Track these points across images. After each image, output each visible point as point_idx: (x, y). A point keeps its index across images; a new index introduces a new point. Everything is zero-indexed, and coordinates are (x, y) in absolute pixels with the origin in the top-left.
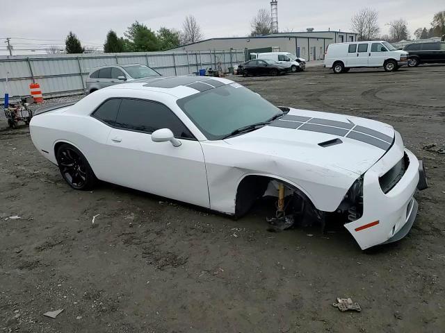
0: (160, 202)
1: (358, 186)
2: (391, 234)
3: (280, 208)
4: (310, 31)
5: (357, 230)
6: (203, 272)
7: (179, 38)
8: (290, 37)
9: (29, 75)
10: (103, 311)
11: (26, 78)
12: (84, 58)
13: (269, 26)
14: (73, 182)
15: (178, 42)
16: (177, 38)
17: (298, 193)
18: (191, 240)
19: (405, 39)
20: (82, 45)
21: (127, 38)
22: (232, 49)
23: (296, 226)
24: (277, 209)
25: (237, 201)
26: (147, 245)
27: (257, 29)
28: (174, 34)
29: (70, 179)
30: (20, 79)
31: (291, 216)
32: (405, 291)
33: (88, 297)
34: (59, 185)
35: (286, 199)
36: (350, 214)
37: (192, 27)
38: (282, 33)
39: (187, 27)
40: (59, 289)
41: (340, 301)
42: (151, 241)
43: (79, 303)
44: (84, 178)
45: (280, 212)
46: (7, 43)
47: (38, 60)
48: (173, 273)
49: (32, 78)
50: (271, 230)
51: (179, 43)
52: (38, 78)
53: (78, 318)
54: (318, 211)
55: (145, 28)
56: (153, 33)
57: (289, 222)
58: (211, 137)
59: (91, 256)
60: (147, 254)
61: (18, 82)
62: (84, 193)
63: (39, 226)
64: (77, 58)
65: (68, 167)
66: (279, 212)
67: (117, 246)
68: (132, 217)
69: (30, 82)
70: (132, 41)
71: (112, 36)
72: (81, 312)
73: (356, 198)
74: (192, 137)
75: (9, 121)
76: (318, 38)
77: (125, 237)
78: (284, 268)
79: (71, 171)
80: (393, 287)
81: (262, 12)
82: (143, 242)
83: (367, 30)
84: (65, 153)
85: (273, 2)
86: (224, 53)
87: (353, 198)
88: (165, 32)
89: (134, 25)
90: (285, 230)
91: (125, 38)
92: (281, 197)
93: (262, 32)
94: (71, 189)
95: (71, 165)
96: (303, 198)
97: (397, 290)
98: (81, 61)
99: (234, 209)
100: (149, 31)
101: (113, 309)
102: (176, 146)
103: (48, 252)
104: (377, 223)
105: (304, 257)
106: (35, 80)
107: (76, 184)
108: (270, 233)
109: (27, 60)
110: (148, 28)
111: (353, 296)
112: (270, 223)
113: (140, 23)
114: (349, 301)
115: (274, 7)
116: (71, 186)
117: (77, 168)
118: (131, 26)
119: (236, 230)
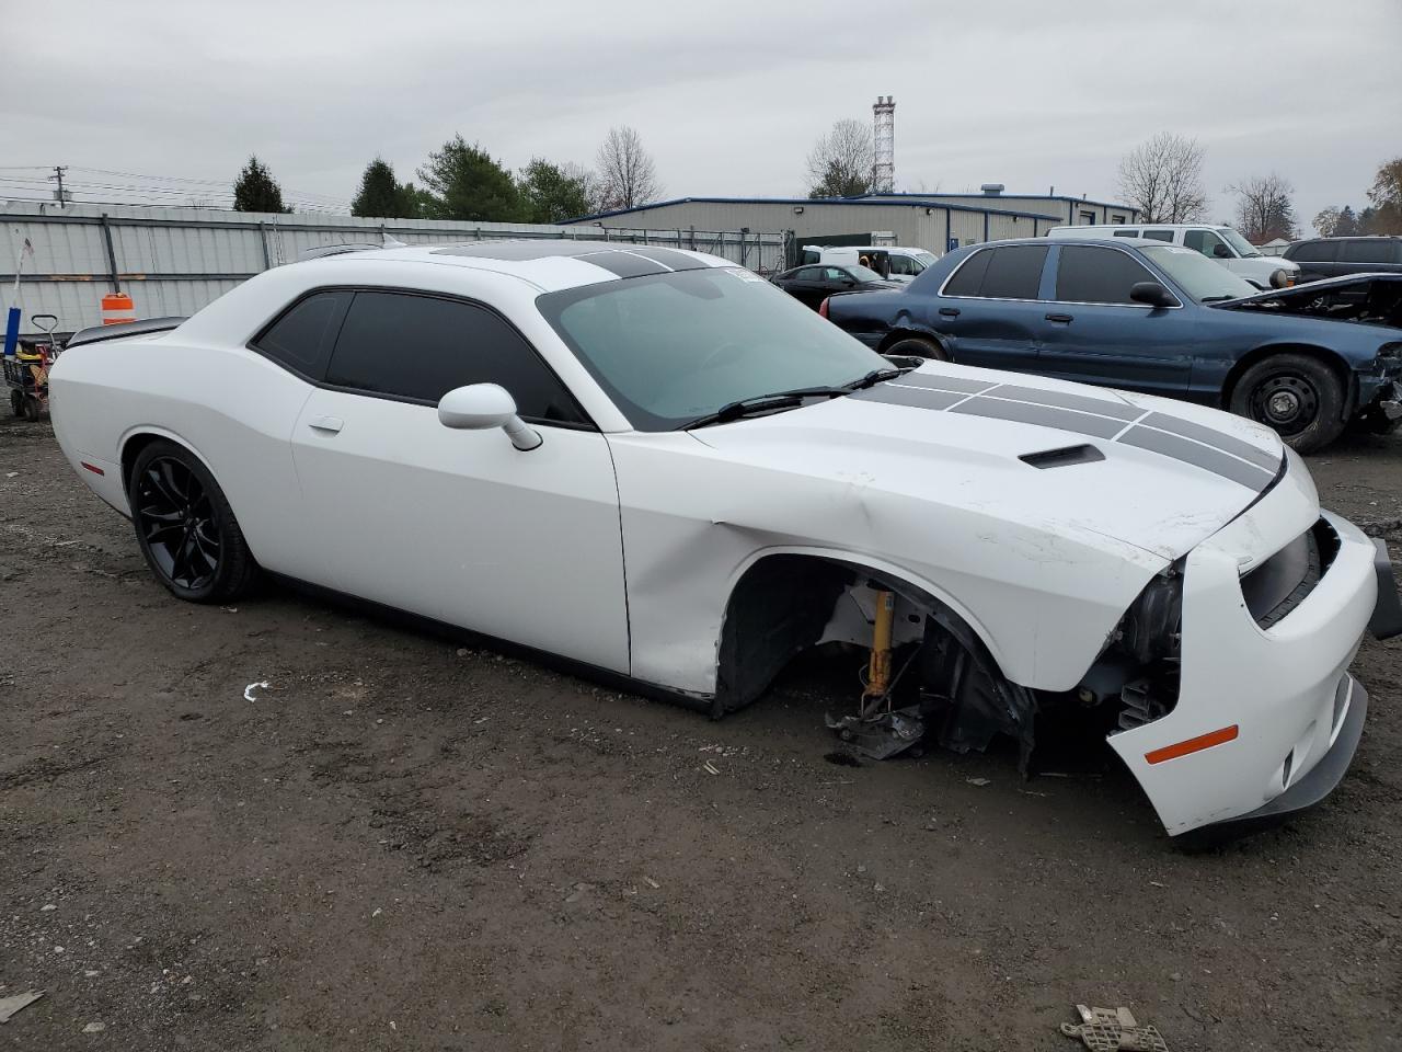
0: (461, 652)
1: (1160, 599)
2: (1277, 783)
3: (877, 681)
4: (992, 193)
5: (1154, 758)
6: (581, 887)
7: (587, 197)
8: (928, 207)
9: (103, 270)
10: (188, 1008)
11: (95, 279)
12: (282, 228)
13: (864, 175)
14: (176, 574)
15: (583, 206)
16: (581, 192)
17: (944, 622)
18: (551, 777)
19: (1286, 237)
20: (286, 201)
21: (426, 187)
22: (745, 231)
23: (929, 747)
24: (863, 689)
25: (723, 653)
26: (395, 786)
27: (830, 180)
28: (572, 183)
29: (167, 562)
30: (74, 279)
31: (914, 711)
32: (1335, 993)
33: (143, 956)
34: (134, 584)
35: (898, 654)
36: (1127, 707)
37: (628, 165)
38: (904, 195)
39: (613, 163)
40: (47, 922)
41: (1087, 1015)
42: (408, 774)
43: (104, 974)
44: (212, 562)
45: (878, 698)
46: (56, 180)
47: (135, 224)
48: (472, 885)
49: (112, 279)
50: (838, 759)
51: (584, 210)
52: (131, 278)
53: (90, 1028)
54: (1011, 687)
55: (484, 160)
56: (506, 176)
57: (904, 730)
58: (644, 421)
59: (189, 813)
60: (389, 813)
61: (67, 288)
62: (207, 612)
63: (28, 705)
64: (259, 227)
65: (163, 523)
66: (869, 698)
67: (288, 785)
68: (355, 693)
69: (104, 290)
70: (442, 197)
71: (379, 177)
72: (104, 1008)
73: (1153, 644)
74: (582, 421)
75: (16, 396)
76: (1015, 216)
77: (324, 758)
78: (879, 888)
79: (173, 538)
80: (1288, 977)
81: (847, 130)
82: (383, 775)
83: (1168, 202)
84: (155, 475)
85: (880, 105)
86: (721, 242)
87: (1143, 642)
88: (545, 176)
89: (448, 149)
90: (889, 758)
91: (419, 186)
92: (880, 643)
93: (843, 189)
94: (166, 596)
95: (175, 516)
96: (961, 638)
97: (1302, 988)
98: (272, 237)
99: (713, 678)
100: (495, 168)
101: (229, 1002)
102: (522, 447)
103: (39, 791)
104: (1231, 733)
105: (956, 853)
106: (123, 286)
107: (185, 583)
108: (835, 767)
109: (103, 222)
110: (494, 160)
111: (1139, 1002)
112: (837, 732)
113: (470, 144)
114: (1124, 1016)
115: (884, 118)
116: (169, 588)
117: (193, 526)
118: (440, 151)
119: (714, 751)
